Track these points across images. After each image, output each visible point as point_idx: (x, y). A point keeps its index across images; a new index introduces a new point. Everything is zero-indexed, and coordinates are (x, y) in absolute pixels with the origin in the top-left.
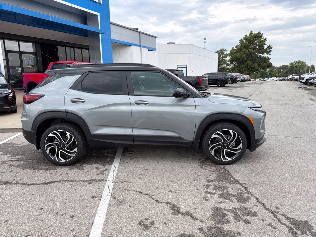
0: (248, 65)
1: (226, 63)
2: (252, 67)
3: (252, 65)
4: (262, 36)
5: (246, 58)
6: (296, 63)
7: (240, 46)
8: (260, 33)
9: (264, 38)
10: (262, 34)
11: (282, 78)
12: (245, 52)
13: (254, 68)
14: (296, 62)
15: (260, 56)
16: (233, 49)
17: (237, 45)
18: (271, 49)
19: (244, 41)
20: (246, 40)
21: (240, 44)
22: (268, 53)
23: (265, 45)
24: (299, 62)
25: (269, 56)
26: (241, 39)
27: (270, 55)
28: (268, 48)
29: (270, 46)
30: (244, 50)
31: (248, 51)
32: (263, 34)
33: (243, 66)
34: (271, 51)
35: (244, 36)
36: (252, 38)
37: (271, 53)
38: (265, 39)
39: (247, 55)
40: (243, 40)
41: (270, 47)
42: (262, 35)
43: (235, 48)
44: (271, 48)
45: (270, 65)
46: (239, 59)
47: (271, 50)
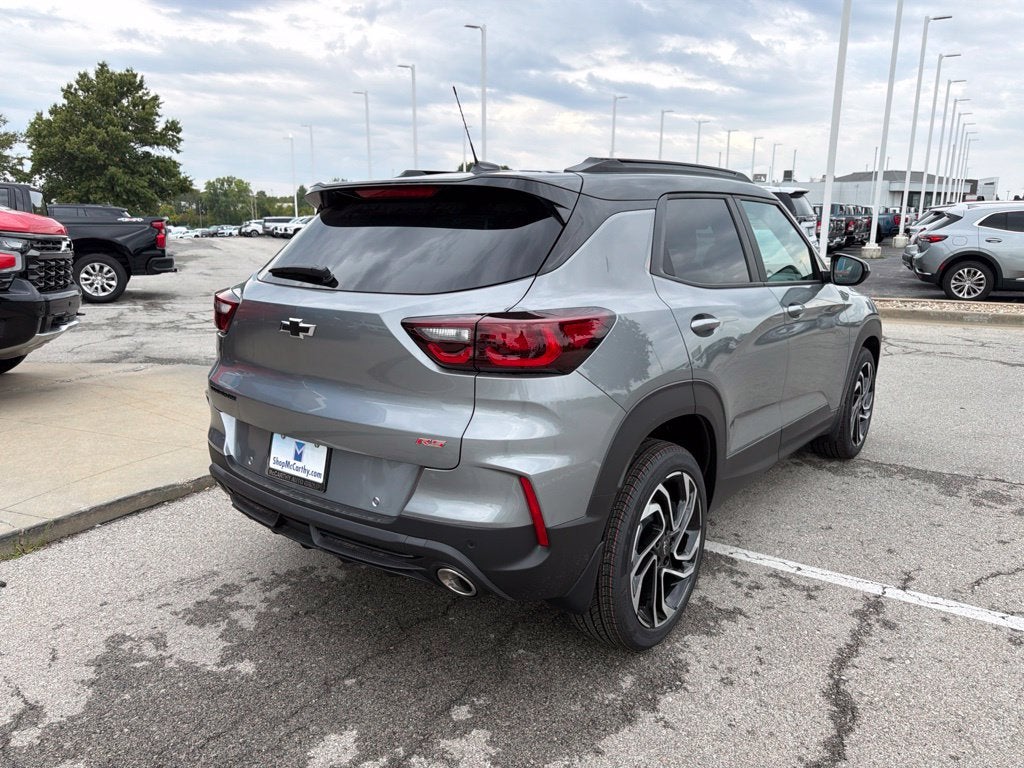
0: (112, 182)
1: (11, 168)
2: (130, 191)
3: (127, 183)
4: (141, 86)
5: (103, 156)
6: (223, 184)
7: (70, 109)
8: (135, 76)
9: (152, 94)
10: (142, 77)
11: (213, 229)
12: (93, 134)
13: (136, 194)
14: (222, 182)
15: (148, 153)
16: (39, 116)
17: (55, 106)
18: (178, 133)
19: (80, 93)
20: (86, 89)
21: (65, 102)
22: (172, 144)
23: (157, 119)
24: (229, 181)
25: (175, 157)
26: (70, 87)
27: (178, 152)
28: (167, 129)
29: (173, 122)
30: (90, 127)
31: (107, 132)
32: (144, 79)
33: (94, 184)
34: (180, 140)
35: (78, 77)
36: (110, 88)
37: (181, 146)
38: (156, 98)
39: (102, 145)
40: (75, 89)
41: (174, 127)
42: (141, 82)
43: (46, 116)
44: (179, 131)
45: (185, 187)
46: (73, 157)
47: (180, 135)
